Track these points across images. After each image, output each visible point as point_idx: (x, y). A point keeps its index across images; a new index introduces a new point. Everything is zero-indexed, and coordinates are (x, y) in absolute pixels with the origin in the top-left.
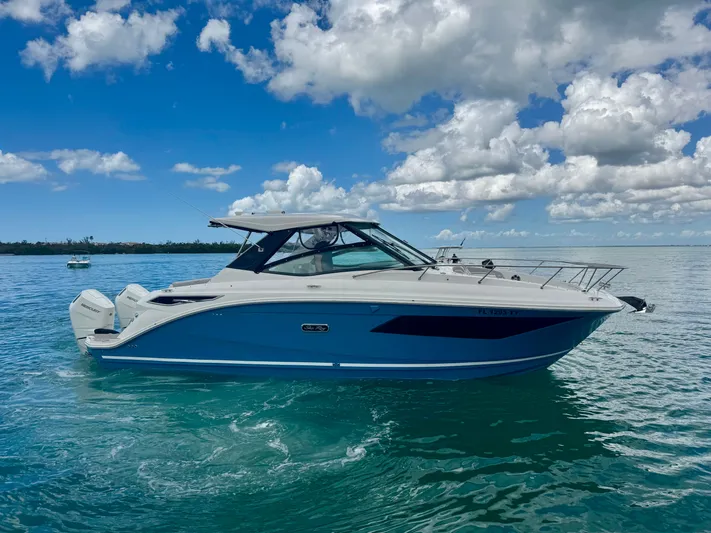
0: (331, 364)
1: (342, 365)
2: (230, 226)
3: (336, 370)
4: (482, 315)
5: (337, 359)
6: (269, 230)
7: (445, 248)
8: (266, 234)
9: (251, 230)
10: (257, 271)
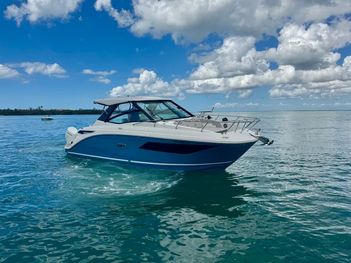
0: (127, 161)
1: (131, 161)
2: (98, 103)
3: (129, 163)
4: (175, 143)
6: (109, 105)
7: (204, 112)
8: (108, 107)
9: (105, 105)
10: (105, 122)
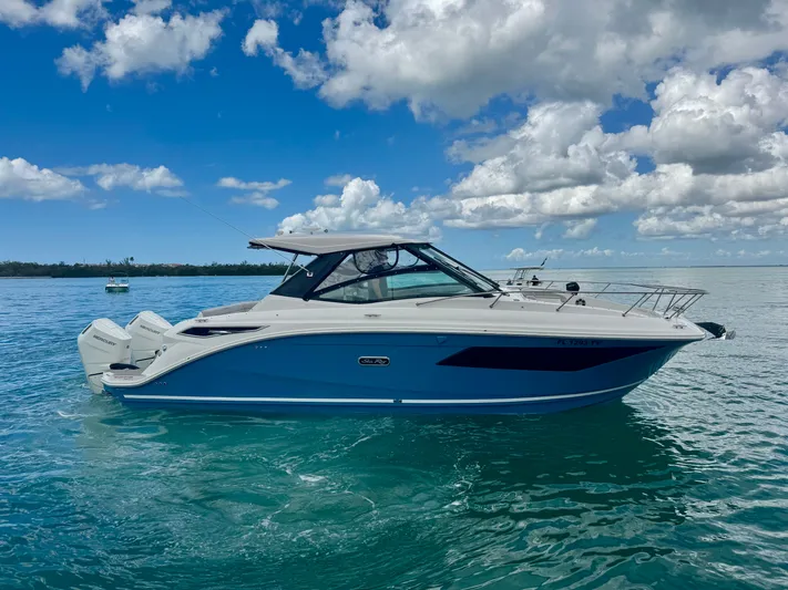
0: (391, 401)
1: (404, 401)
2: (274, 248)
3: (398, 407)
4: (560, 346)
5: (398, 395)
6: (319, 252)
7: (524, 269)
8: (314, 257)
9: (297, 252)
10: (306, 299)
